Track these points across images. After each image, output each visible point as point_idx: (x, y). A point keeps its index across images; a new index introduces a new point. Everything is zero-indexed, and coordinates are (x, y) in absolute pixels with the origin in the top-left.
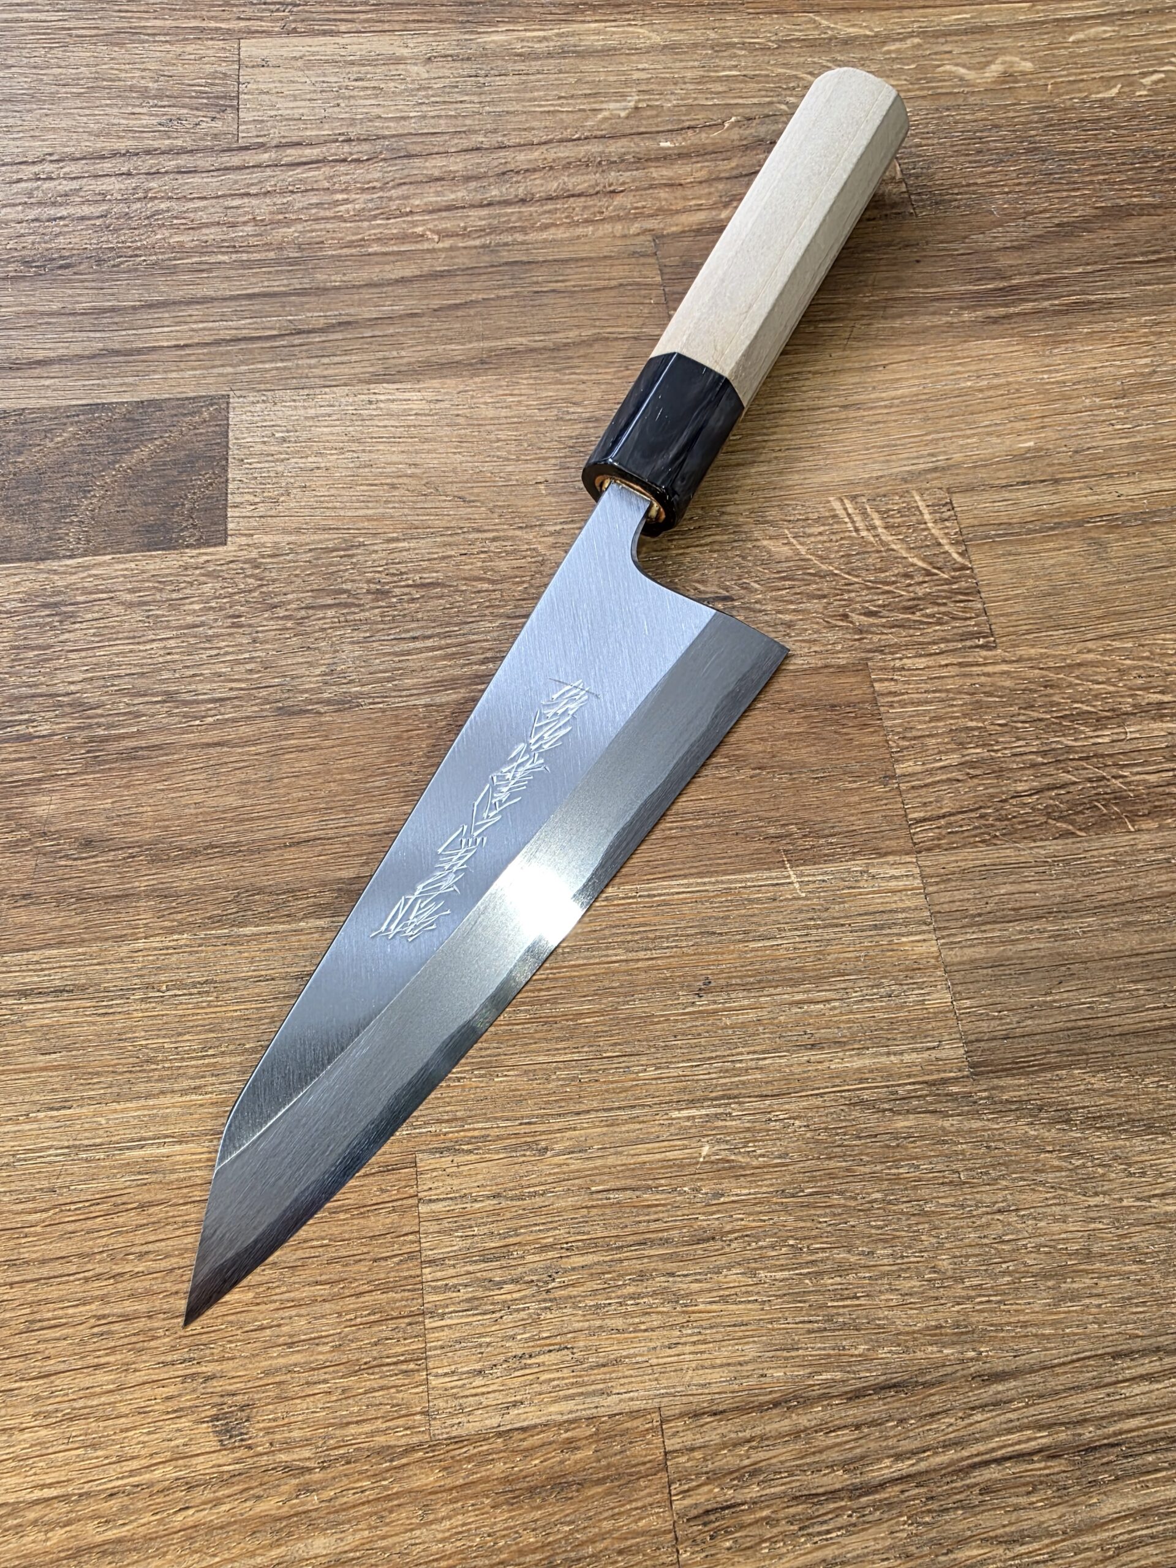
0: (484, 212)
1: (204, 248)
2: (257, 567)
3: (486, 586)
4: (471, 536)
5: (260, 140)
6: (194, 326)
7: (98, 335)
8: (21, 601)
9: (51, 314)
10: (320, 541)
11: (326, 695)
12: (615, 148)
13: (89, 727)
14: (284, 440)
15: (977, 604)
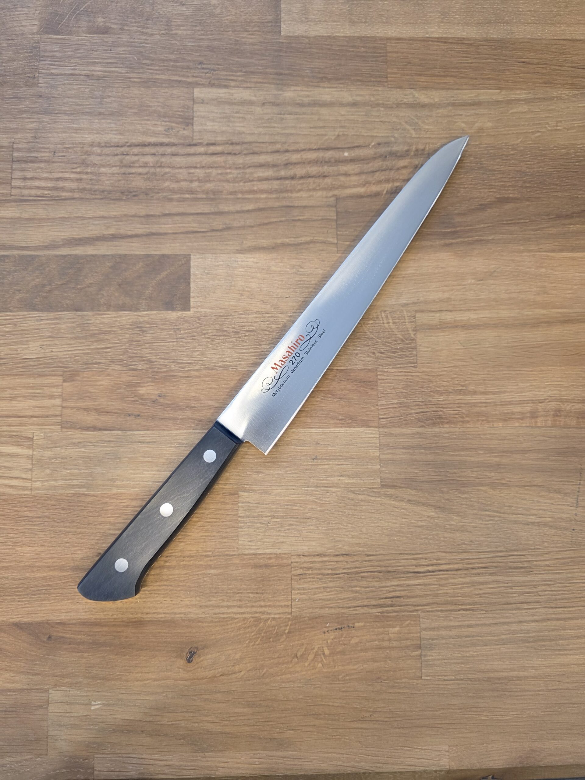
0: (278, 182)
1: (181, 191)
2: (199, 320)
3: (268, 333)
4: (264, 315)
5: (201, 141)
6: (179, 225)
7: (148, 226)
8: (131, 325)
9: (133, 216)
10: (218, 313)
12: (328, 154)
13: (152, 368)
14: (208, 274)
15: (414, 353)
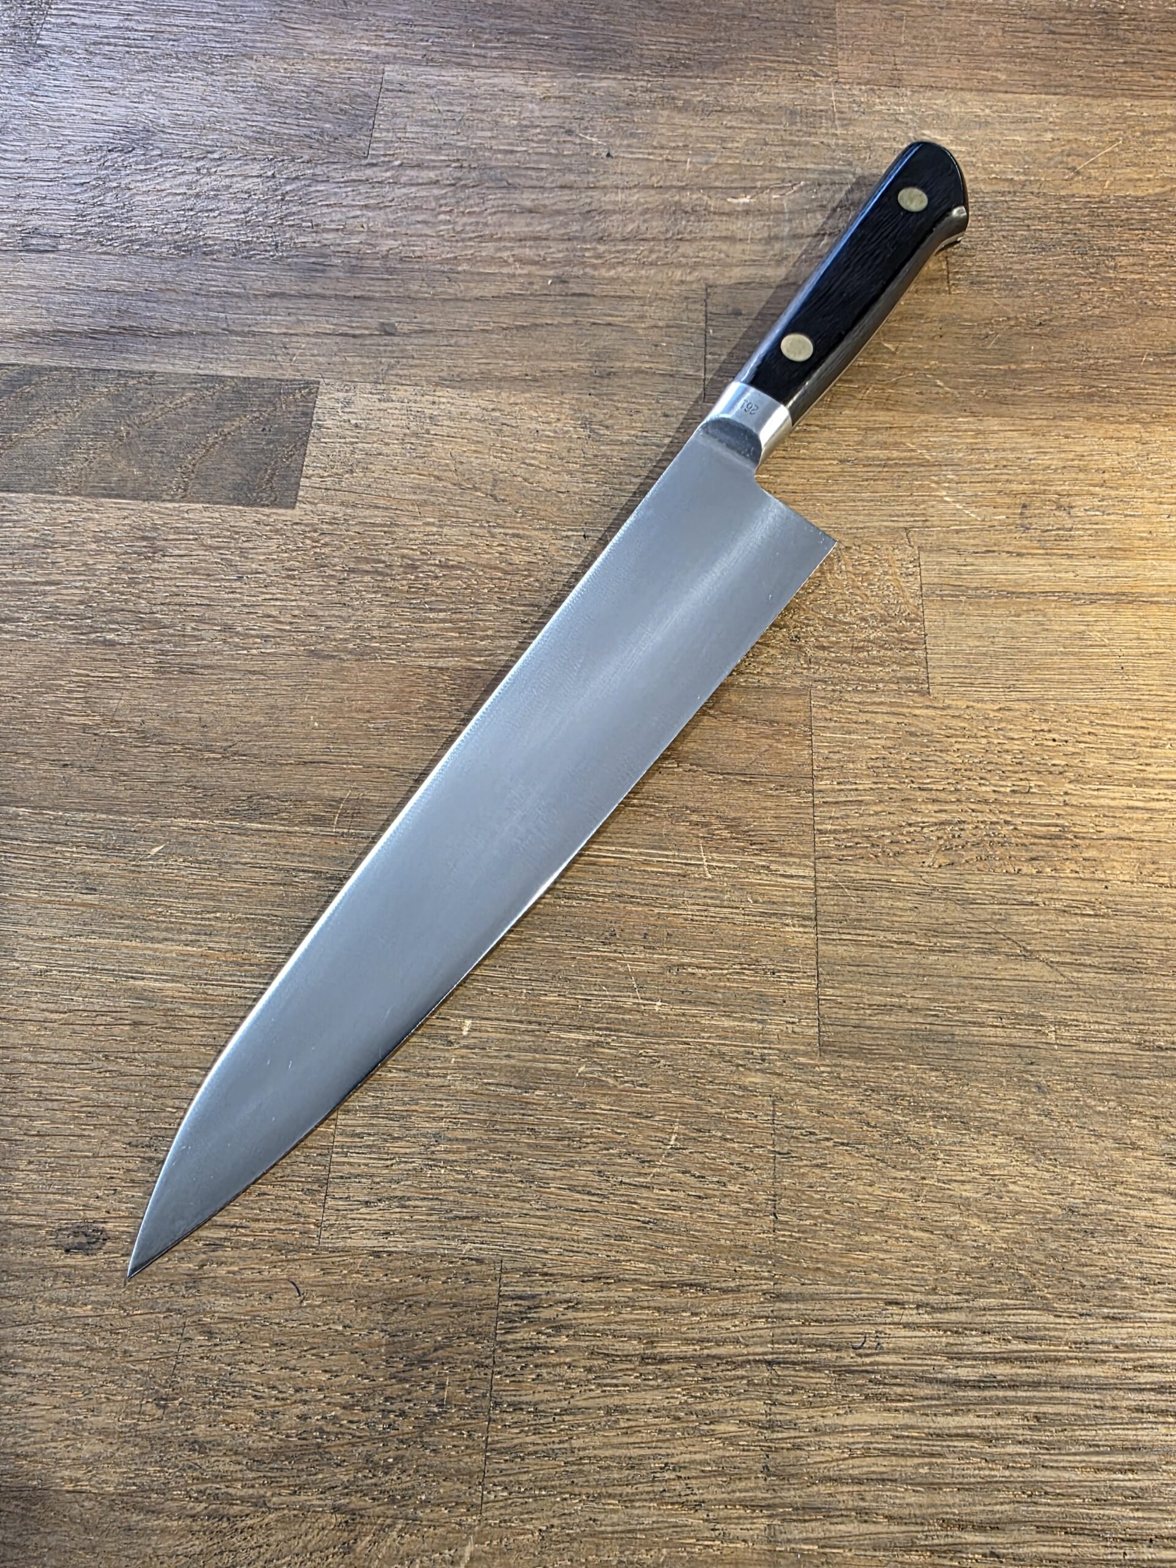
2: (315, 531)
3: (498, 575)
5: (386, 159)
8: (126, 531)
10: (371, 517)
11: (351, 646)
12: (690, 199)
13: (161, 642)
14: (356, 426)
15: (920, 654)
